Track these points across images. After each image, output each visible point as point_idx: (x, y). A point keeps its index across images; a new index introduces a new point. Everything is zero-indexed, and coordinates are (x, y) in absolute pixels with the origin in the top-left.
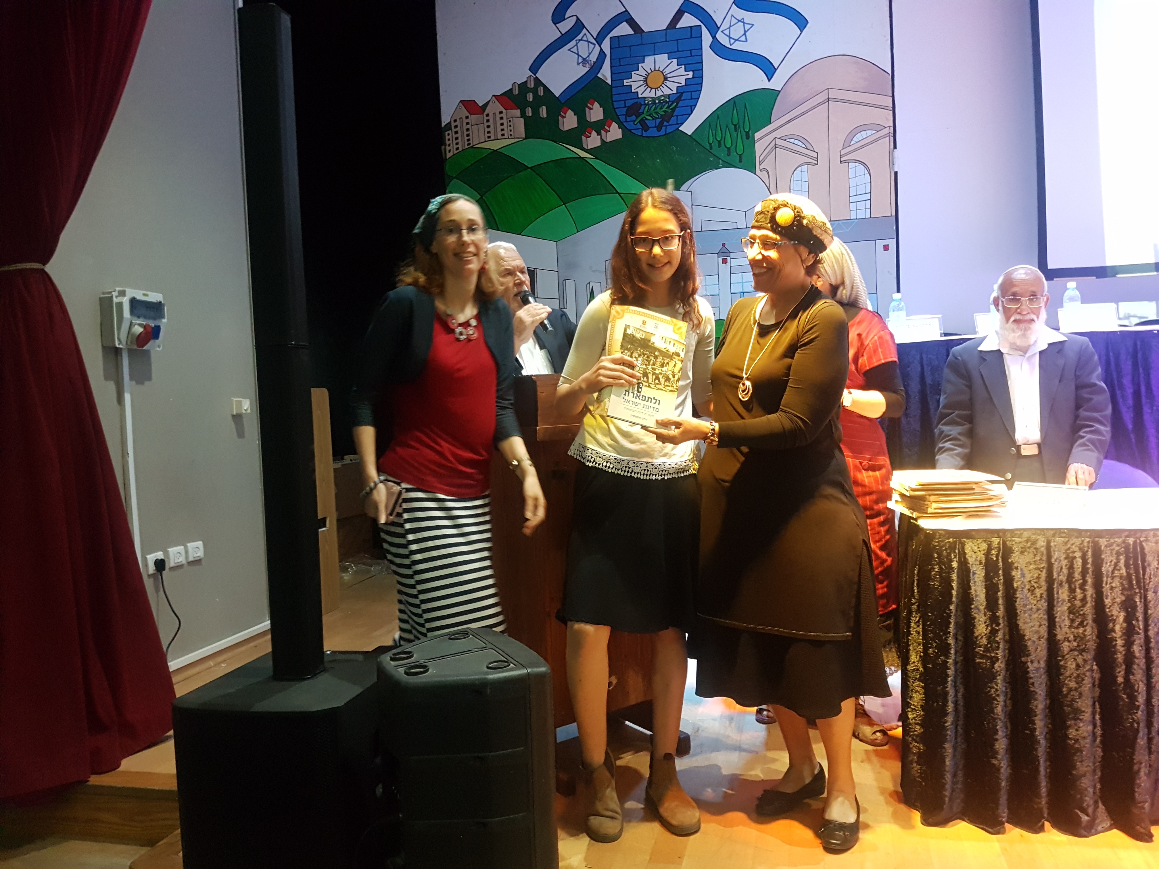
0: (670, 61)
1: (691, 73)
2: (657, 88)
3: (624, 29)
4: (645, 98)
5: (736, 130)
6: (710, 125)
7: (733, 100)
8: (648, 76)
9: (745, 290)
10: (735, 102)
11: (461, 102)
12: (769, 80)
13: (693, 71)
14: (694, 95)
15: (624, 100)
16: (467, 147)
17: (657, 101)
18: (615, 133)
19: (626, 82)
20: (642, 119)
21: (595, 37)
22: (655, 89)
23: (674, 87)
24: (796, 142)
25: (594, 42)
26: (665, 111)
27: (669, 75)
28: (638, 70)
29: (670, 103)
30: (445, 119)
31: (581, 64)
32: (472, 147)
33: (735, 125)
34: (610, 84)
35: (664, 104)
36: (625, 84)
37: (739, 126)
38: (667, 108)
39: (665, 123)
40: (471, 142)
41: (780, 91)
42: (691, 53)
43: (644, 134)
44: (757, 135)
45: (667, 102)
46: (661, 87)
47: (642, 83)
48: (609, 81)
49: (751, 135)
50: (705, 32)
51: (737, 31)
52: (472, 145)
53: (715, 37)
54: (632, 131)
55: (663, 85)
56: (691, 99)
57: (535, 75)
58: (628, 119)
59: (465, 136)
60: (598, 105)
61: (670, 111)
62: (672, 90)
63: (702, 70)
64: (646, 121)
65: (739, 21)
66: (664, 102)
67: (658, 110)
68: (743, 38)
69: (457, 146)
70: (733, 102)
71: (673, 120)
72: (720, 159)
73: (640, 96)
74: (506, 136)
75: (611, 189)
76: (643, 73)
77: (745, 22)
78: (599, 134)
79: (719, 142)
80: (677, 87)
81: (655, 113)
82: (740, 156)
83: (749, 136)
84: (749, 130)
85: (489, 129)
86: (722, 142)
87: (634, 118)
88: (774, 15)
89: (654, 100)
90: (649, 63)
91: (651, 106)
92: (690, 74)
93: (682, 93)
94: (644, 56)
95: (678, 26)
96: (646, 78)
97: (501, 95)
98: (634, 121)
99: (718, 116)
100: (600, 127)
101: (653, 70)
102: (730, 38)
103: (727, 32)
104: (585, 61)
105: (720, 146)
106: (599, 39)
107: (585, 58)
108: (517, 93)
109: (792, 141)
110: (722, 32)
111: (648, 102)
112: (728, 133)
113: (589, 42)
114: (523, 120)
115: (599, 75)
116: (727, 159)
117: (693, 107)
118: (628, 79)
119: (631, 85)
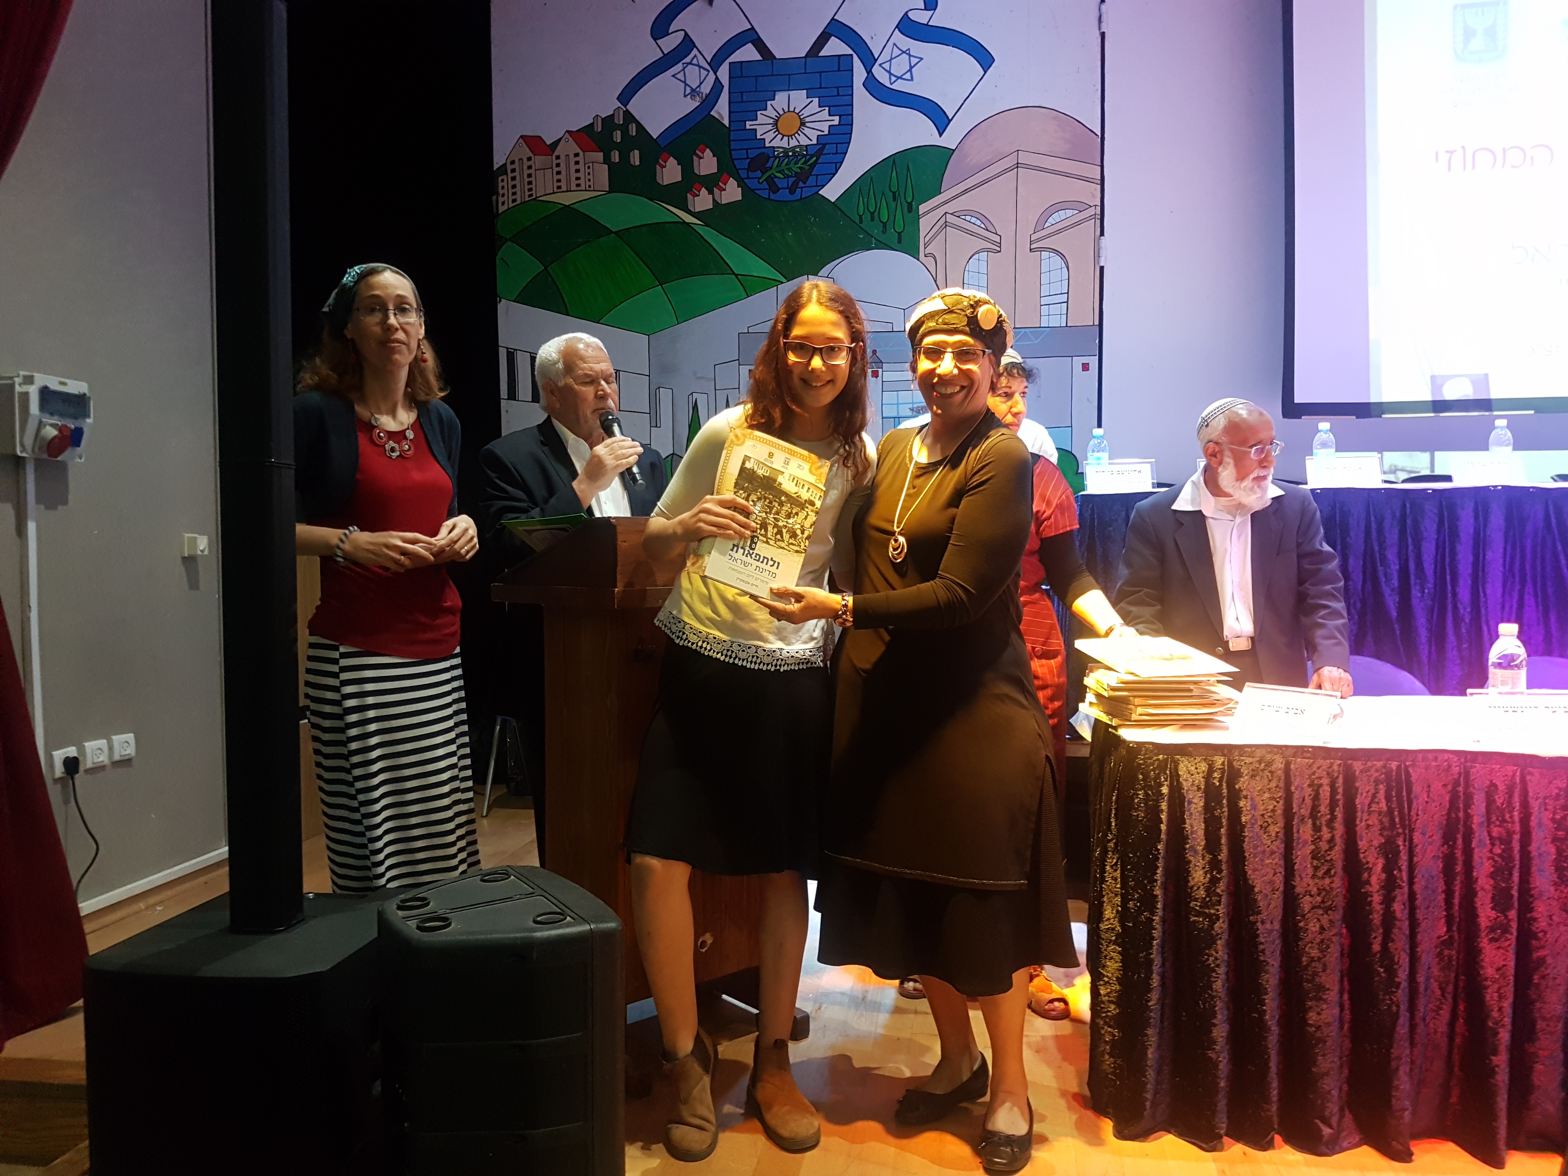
0: (810, 100)
1: (837, 118)
2: (791, 136)
3: (748, 53)
4: (774, 147)
5: (894, 199)
6: (860, 190)
7: (892, 158)
8: (779, 118)
9: (901, 414)
10: (894, 161)
11: (522, 137)
12: (941, 135)
13: (840, 116)
14: (841, 148)
15: (747, 149)
16: (527, 199)
17: (790, 154)
18: (732, 192)
19: (749, 125)
20: (770, 175)
21: (709, 61)
22: (788, 136)
23: (814, 136)
24: (973, 220)
25: (709, 68)
26: (800, 168)
27: (807, 120)
28: (766, 109)
29: (808, 157)
30: (499, 160)
31: (689, 96)
32: (534, 199)
33: (894, 193)
34: (728, 126)
35: (799, 157)
36: (748, 127)
37: (899, 194)
38: (805, 163)
39: (801, 184)
40: (533, 192)
41: (954, 151)
42: (838, 92)
43: (772, 196)
44: (923, 208)
45: (804, 156)
46: (796, 135)
47: (770, 127)
48: (726, 122)
49: (914, 206)
50: (857, 63)
51: (900, 66)
52: (534, 197)
53: (871, 71)
54: (756, 192)
55: (799, 132)
56: (837, 153)
57: (625, 107)
58: (751, 175)
59: (526, 184)
60: (711, 154)
61: (807, 168)
62: (811, 140)
63: (852, 114)
64: (776, 180)
65: (904, 52)
66: (799, 155)
67: (791, 165)
68: (908, 76)
69: (514, 197)
70: (892, 161)
71: (811, 181)
72: (872, 236)
73: (767, 145)
74: (583, 188)
75: (724, 268)
76: (773, 114)
77: (911, 54)
78: (711, 192)
79: (872, 214)
80: (818, 136)
81: (788, 169)
82: (899, 234)
83: (911, 209)
84: (912, 201)
85: (559, 177)
86: (876, 214)
87: (759, 173)
88: (951, 48)
90: (780, 100)
91: (782, 159)
92: (836, 120)
93: (824, 145)
94: (775, 91)
95: (821, 54)
96: (777, 121)
97: (578, 131)
98: (760, 178)
99: (871, 180)
100: (712, 183)
101: (786, 110)
102: (891, 74)
103: (887, 66)
104: (694, 93)
105: (872, 220)
106: (715, 64)
107: (694, 88)
108: (600, 130)
109: (968, 218)
110: (880, 65)
112: (884, 202)
113: (700, 67)
114: (606, 166)
115: (712, 113)
116: (882, 238)
117: (838, 165)
118: (752, 120)
119: (756, 129)
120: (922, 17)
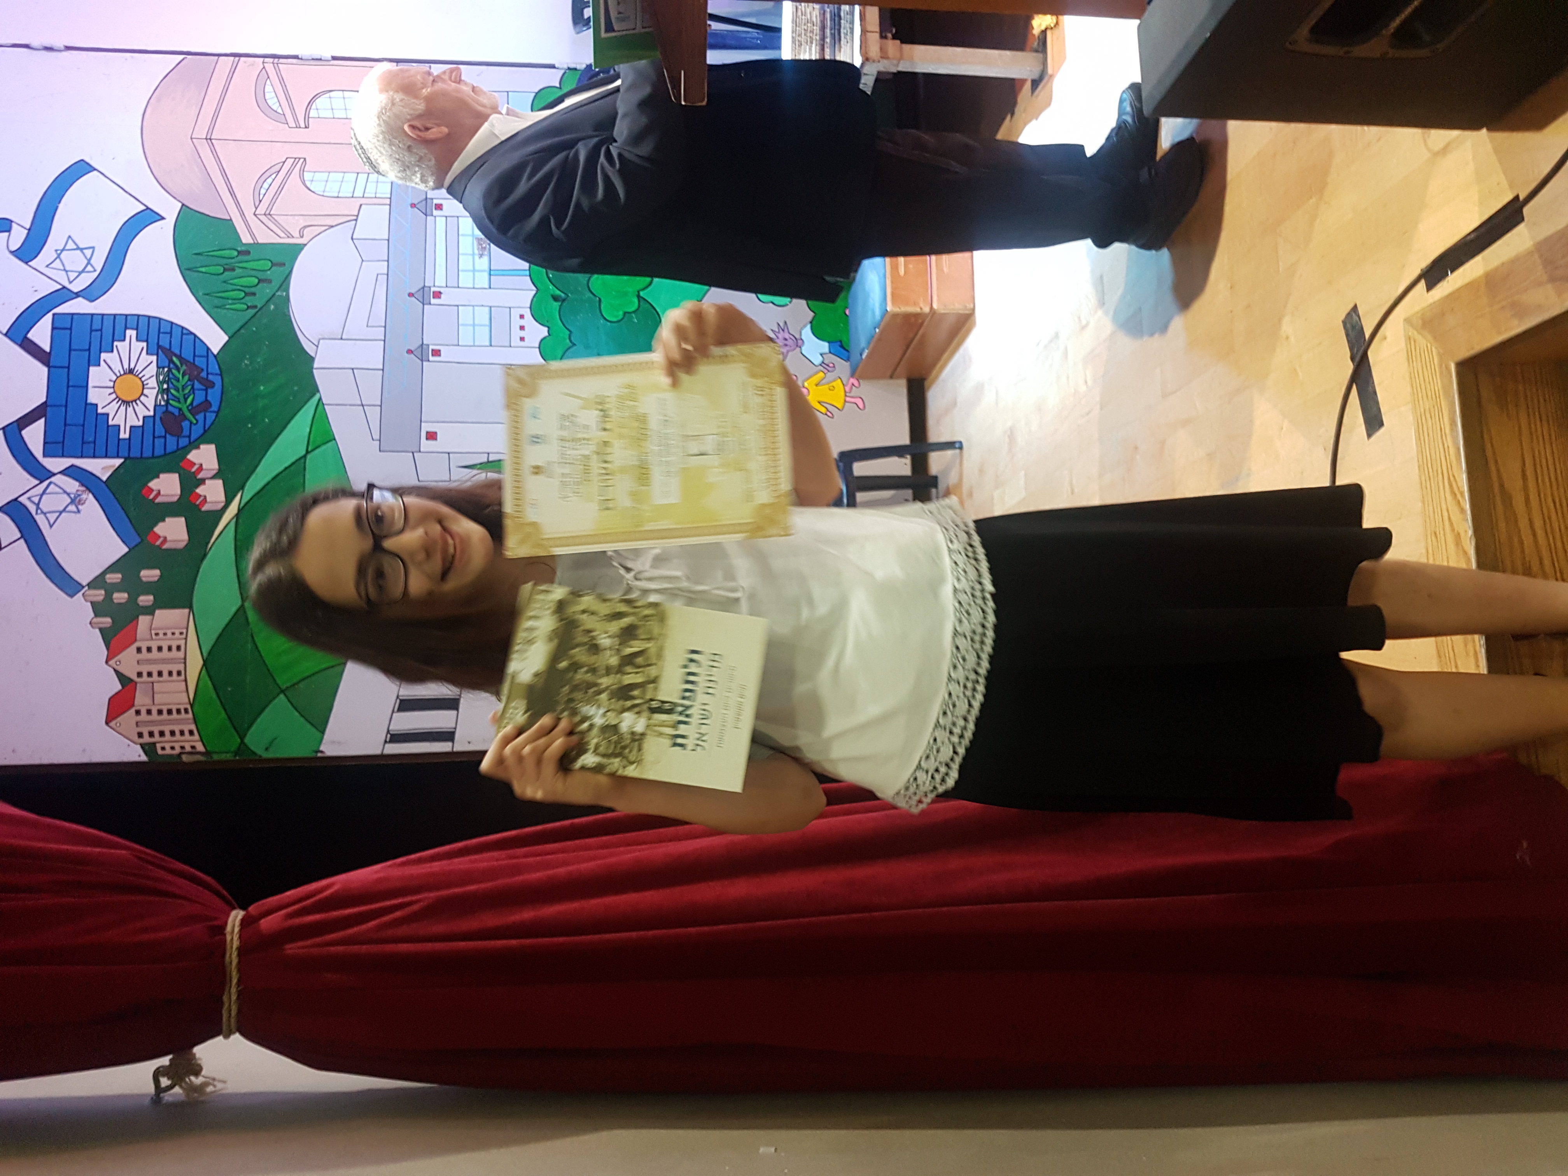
0: (102, 363)
1: (128, 332)
2: (144, 385)
3: (34, 434)
4: (155, 406)
5: (233, 270)
6: (217, 307)
7: (184, 272)
8: (120, 399)
9: (486, 267)
10: (189, 269)
11: (107, 723)
12: (163, 218)
13: (126, 328)
14: (165, 328)
15: (154, 438)
16: (190, 715)
18: (205, 456)
19: (124, 435)
20: (190, 411)
21: (37, 482)
22: (144, 388)
23: (146, 359)
24: (266, 186)
25: (46, 483)
26: (183, 376)
27: (126, 366)
28: (108, 415)
29: (172, 366)
30: (135, 754)
31: (80, 507)
32: (192, 706)
33: (225, 270)
34: (122, 460)
35: (171, 376)
37: (227, 264)
40: (182, 707)
41: (183, 205)
44: (246, 239)
45: (170, 370)
46: (143, 379)
47: (130, 410)
48: (118, 462)
49: (243, 248)
50: (65, 309)
51: (76, 261)
52: (188, 707)
53: (76, 293)
54: (206, 428)
55: (140, 376)
56: (171, 333)
57: (83, 587)
58: (186, 432)
59: (171, 717)
60: (155, 481)
61: (184, 367)
62: (152, 362)
63: (126, 316)
64: (195, 404)
65: (59, 256)
66: (168, 376)
67: (179, 385)
68: (88, 253)
69: (187, 733)
70: (187, 270)
71: (200, 362)
72: (274, 295)
74: (182, 643)
75: (298, 466)
76: (115, 405)
77: (61, 248)
78: (202, 481)
79: (246, 294)
80: (147, 353)
81: (183, 390)
82: (273, 265)
83: (246, 251)
84: (237, 250)
85: (165, 674)
86: (247, 290)
88: (61, 206)
89: (162, 391)
90: (99, 397)
91: (170, 396)
92: (131, 333)
93: (159, 347)
94: (87, 403)
95: (48, 349)
96: (123, 401)
97: (108, 649)
98: (191, 423)
99: (207, 294)
100: (191, 480)
101: (112, 390)
102: (83, 271)
103: (73, 276)
104: (76, 500)
105: (254, 294)
106: (43, 475)
107: (69, 500)
108: (109, 620)
109: (263, 191)
110: (71, 282)
111: (164, 401)
112: (235, 281)
113: (44, 492)
114: (157, 612)
115: (104, 478)
116: (275, 284)
117: (185, 331)
118: (119, 430)
119: (131, 427)
120: (18, 236)
